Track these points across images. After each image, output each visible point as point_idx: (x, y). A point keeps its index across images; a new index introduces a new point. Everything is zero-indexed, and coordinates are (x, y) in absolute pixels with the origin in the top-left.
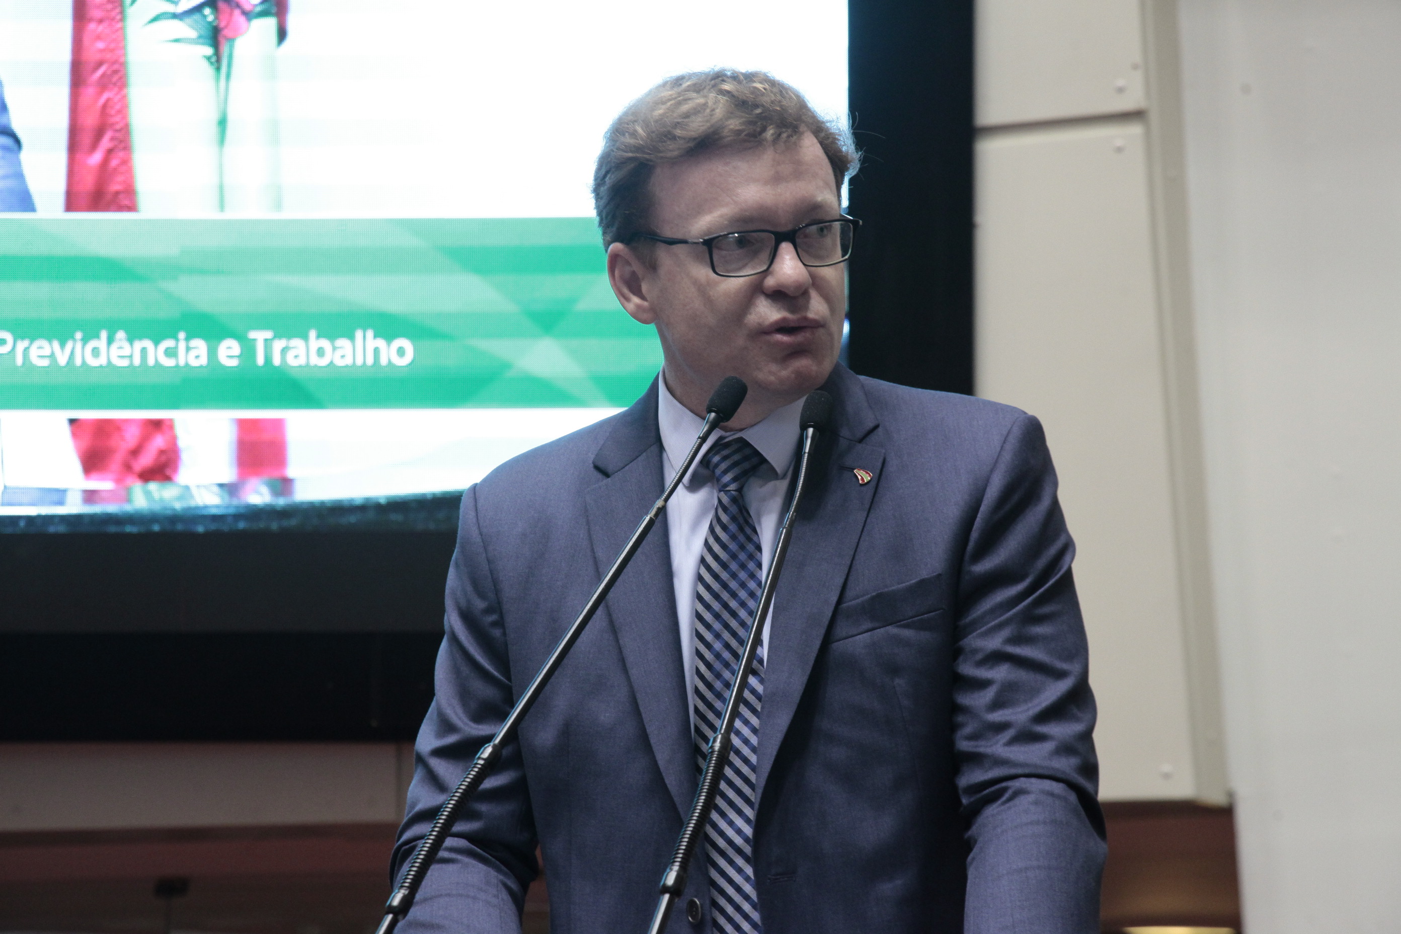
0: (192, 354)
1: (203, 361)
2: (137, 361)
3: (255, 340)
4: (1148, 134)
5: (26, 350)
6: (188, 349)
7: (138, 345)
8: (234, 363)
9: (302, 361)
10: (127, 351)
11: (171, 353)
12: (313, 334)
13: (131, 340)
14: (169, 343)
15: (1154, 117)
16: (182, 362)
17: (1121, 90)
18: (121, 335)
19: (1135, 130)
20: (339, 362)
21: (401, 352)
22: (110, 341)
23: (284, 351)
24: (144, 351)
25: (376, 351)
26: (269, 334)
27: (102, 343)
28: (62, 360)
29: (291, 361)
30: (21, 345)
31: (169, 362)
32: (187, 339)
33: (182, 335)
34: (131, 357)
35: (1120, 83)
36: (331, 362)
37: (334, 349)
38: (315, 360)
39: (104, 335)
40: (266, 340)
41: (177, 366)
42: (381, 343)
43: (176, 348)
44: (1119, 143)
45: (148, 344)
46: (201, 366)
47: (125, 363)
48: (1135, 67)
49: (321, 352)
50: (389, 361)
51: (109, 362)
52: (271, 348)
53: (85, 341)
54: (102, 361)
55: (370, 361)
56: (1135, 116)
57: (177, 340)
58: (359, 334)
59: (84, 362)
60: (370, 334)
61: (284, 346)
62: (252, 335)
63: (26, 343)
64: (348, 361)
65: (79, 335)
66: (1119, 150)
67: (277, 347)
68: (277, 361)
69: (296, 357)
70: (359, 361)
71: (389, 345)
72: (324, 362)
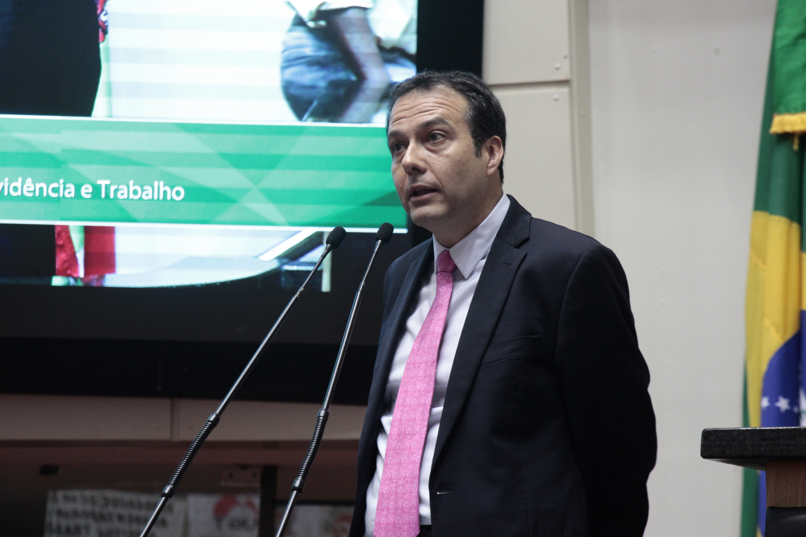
0: (67, 191)
1: (73, 195)
2: (37, 194)
3: (101, 185)
4: (571, 93)
6: (65, 189)
7: (38, 186)
8: (89, 196)
9: (125, 196)
10: (32, 189)
11: (54, 190)
12: (131, 183)
13: (34, 183)
14: (55, 185)
15: (575, 83)
16: (61, 195)
17: (558, 69)
18: (29, 180)
19: (564, 90)
20: (144, 197)
21: (178, 193)
22: (23, 183)
23: (116, 191)
24: (41, 189)
25: (165, 192)
26: (108, 182)
27: (19, 184)
29: (119, 196)
31: (54, 195)
32: (64, 184)
33: (62, 181)
34: (34, 191)
35: (558, 65)
36: (141, 197)
37: (143, 191)
38: (132, 196)
39: (20, 180)
40: (106, 185)
41: (59, 197)
42: (168, 189)
43: (59, 188)
44: (556, 96)
45: (44, 185)
46: (71, 198)
47: (31, 195)
48: (565, 57)
49: (135, 192)
50: (172, 198)
51: (22, 194)
52: (109, 189)
53: (10, 182)
54: (19, 193)
55: (161, 197)
56: (565, 82)
57: (59, 184)
58: (156, 184)
59: (9, 193)
60: (162, 183)
61: (116, 188)
62: (99, 182)
64: (150, 197)
65: (7, 179)
66: (556, 100)
67: (113, 188)
68: (112, 196)
69: (122, 194)
70: (156, 197)
71: (172, 190)
72: (137, 197)
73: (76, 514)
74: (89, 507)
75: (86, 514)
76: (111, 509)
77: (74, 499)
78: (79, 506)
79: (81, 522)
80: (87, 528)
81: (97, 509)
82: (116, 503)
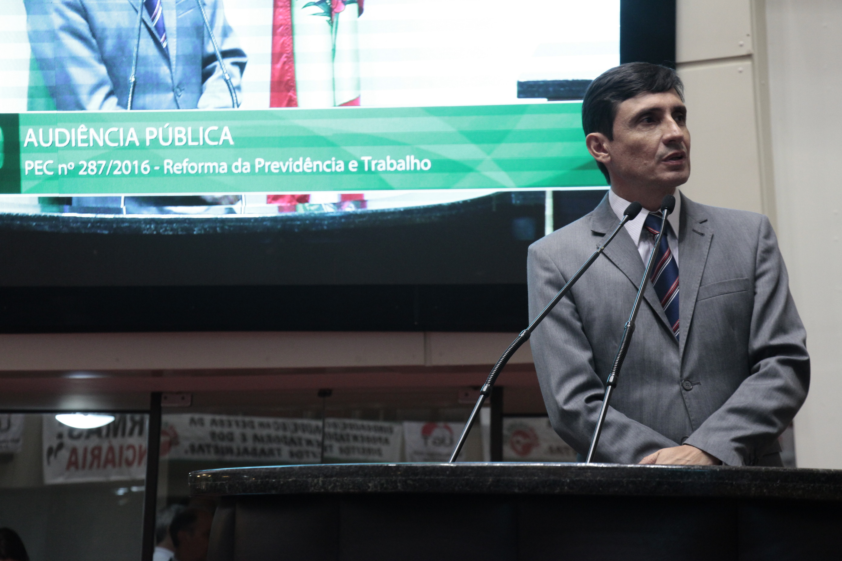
0: (338, 166)
1: (342, 169)
2: (315, 170)
3: (364, 160)
4: (753, 64)
5: (269, 166)
6: (336, 165)
7: (315, 163)
8: (355, 170)
9: (384, 169)
10: (311, 166)
12: (388, 158)
13: (312, 161)
14: (328, 162)
15: (756, 57)
16: (333, 170)
17: (741, 46)
18: (308, 159)
19: (747, 63)
20: (399, 169)
21: (426, 165)
22: (304, 162)
23: (376, 165)
24: (318, 166)
25: (415, 164)
26: (370, 158)
27: (300, 163)
28: (284, 170)
29: (379, 169)
30: (267, 164)
31: (328, 170)
32: (336, 161)
33: (333, 159)
34: (312, 168)
35: (741, 43)
36: (396, 169)
37: (398, 164)
38: (389, 168)
39: (301, 159)
40: (368, 161)
41: (332, 171)
42: (417, 161)
43: (331, 164)
44: (740, 69)
45: (319, 163)
46: (342, 172)
47: (310, 171)
48: (748, 35)
49: (392, 165)
50: (421, 168)
51: (303, 171)
53: (294, 161)
54: (301, 170)
55: (412, 168)
56: (749, 56)
57: (332, 161)
58: (408, 157)
59: (293, 171)
60: (412, 157)
61: (377, 163)
62: (363, 158)
63: (269, 163)
64: (403, 168)
65: (291, 159)
66: (741, 72)
67: (373, 163)
68: (373, 169)
69: (381, 167)
70: (408, 168)
71: (421, 162)
72: (393, 169)
73: (270, 439)
74: (281, 433)
75: (278, 440)
76: (300, 434)
77: (268, 426)
78: (272, 432)
79: (274, 446)
80: (279, 450)
81: (288, 434)
82: (305, 428)
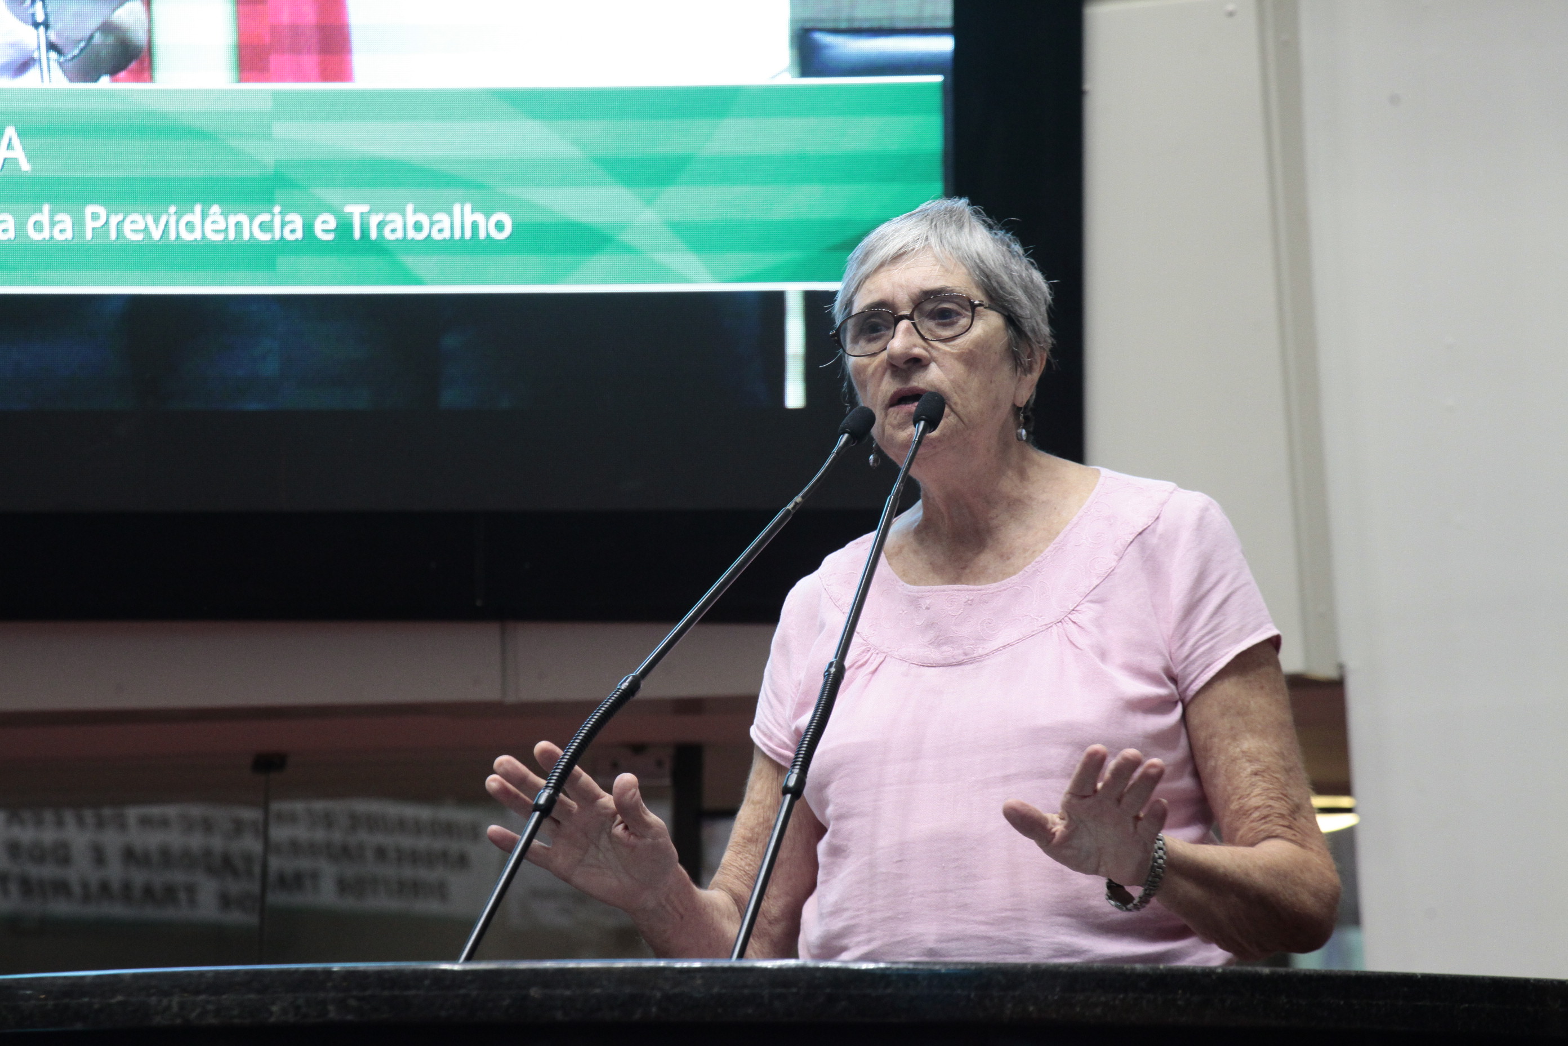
0: (288, 228)
1: (299, 235)
2: (232, 236)
3: (352, 213)
5: (120, 224)
6: (284, 223)
7: (233, 219)
8: (330, 237)
9: (399, 235)
10: (222, 226)
11: (264, 227)
12: (410, 208)
13: (225, 214)
14: (265, 217)
16: (277, 237)
18: (215, 208)
20: (436, 236)
21: (500, 226)
22: (204, 215)
23: (381, 225)
24: (238, 225)
25: (475, 226)
26: (365, 208)
27: (196, 217)
28: (156, 235)
29: (388, 235)
30: (114, 220)
31: (264, 237)
32: (282, 213)
33: (277, 209)
34: (225, 231)
36: (429, 236)
37: (432, 223)
38: (411, 234)
39: (198, 208)
40: (362, 214)
41: (272, 240)
42: (480, 218)
43: (272, 221)
45: (243, 218)
46: (297, 240)
47: (220, 237)
50: (488, 234)
51: (204, 236)
52: (368, 221)
53: (179, 215)
54: (197, 235)
55: (468, 235)
57: (273, 215)
58: (457, 208)
59: (178, 236)
60: (468, 207)
61: (381, 219)
62: (348, 209)
63: (120, 217)
64: (446, 234)
65: (172, 209)
67: (374, 220)
68: (374, 235)
69: (393, 231)
70: (457, 235)
71: (488, 218)
72: (421, 236)
